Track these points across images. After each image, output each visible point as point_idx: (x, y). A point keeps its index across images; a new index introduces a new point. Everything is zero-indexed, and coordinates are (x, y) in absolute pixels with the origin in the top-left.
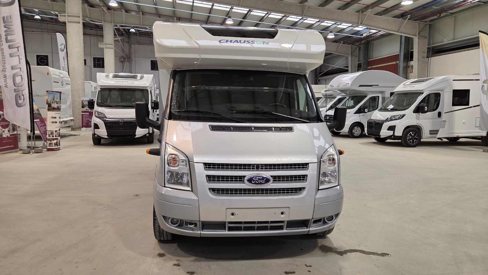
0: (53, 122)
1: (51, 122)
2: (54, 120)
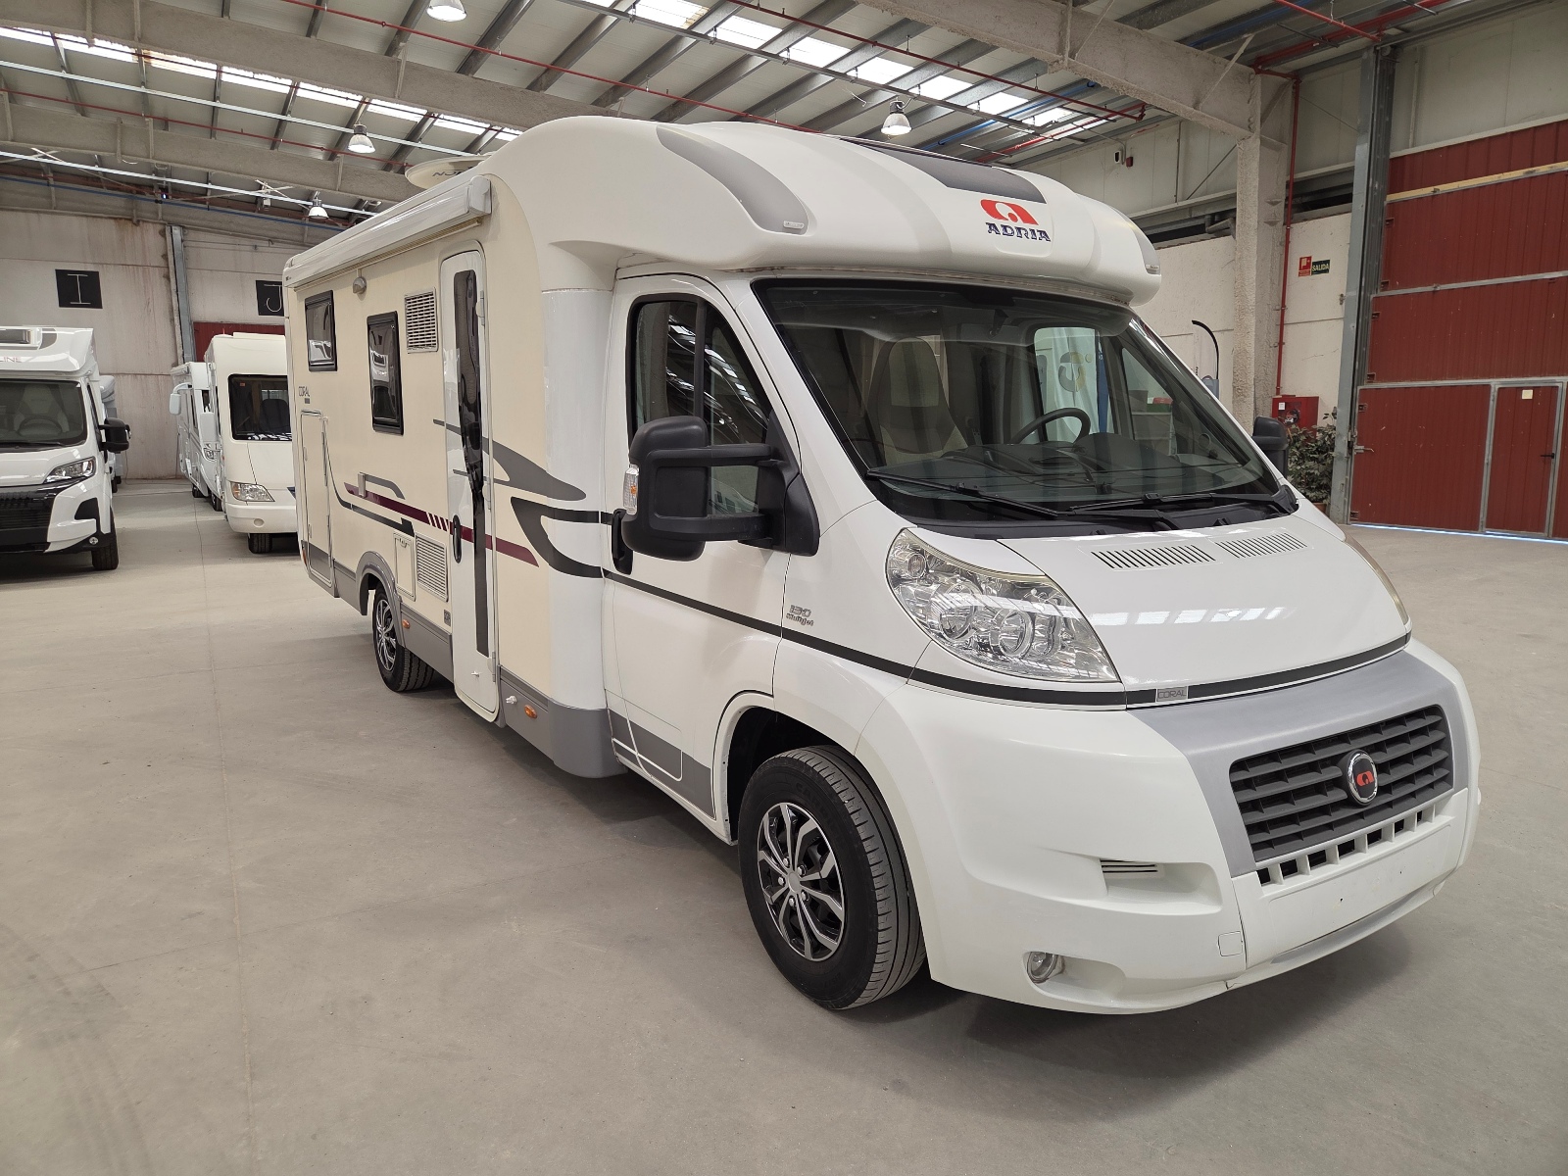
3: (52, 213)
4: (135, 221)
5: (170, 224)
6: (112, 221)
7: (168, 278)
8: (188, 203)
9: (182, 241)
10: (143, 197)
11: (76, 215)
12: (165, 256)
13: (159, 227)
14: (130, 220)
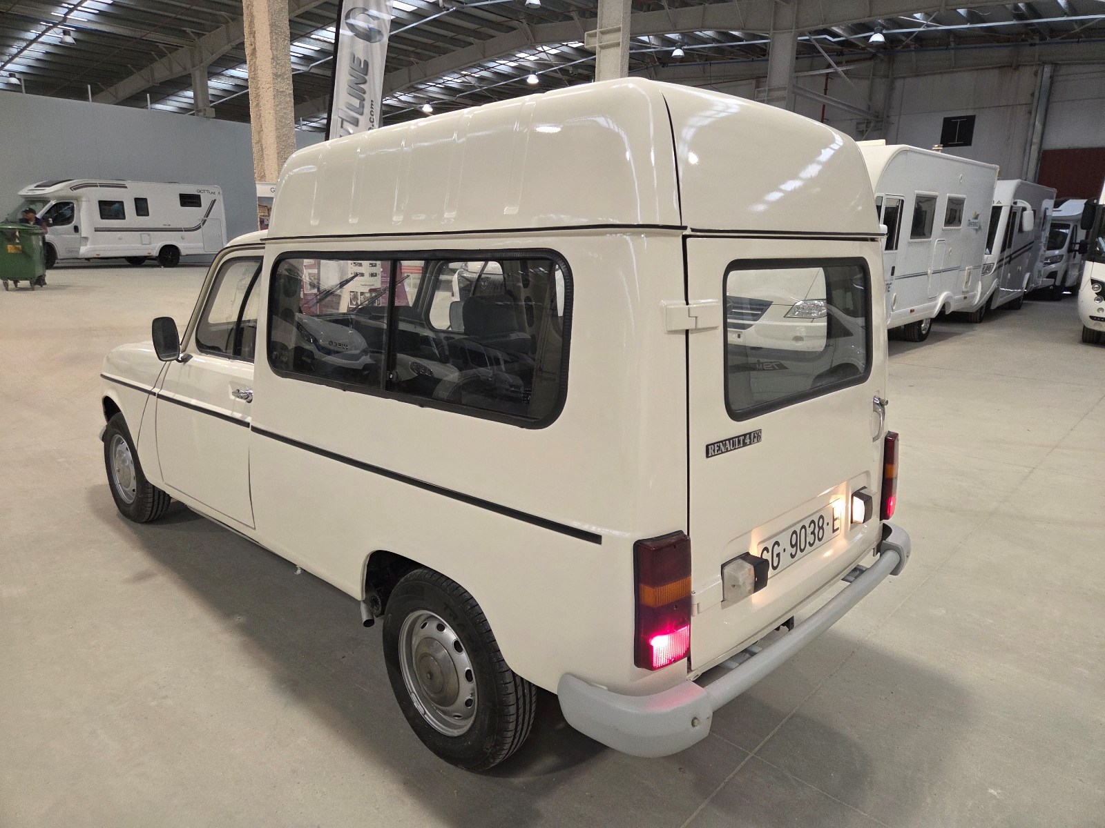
3: (952, 72)
4: (1014, 66)
5: (1044, 63)
6: (997, 71)
7: (1030, 113)
8: (1064, 41)
9: (1051, 77)
10: (1027, 43)
11: (969, 71)
12: (1033, 95)
13: (1034, 69)
14: (1011, 66)
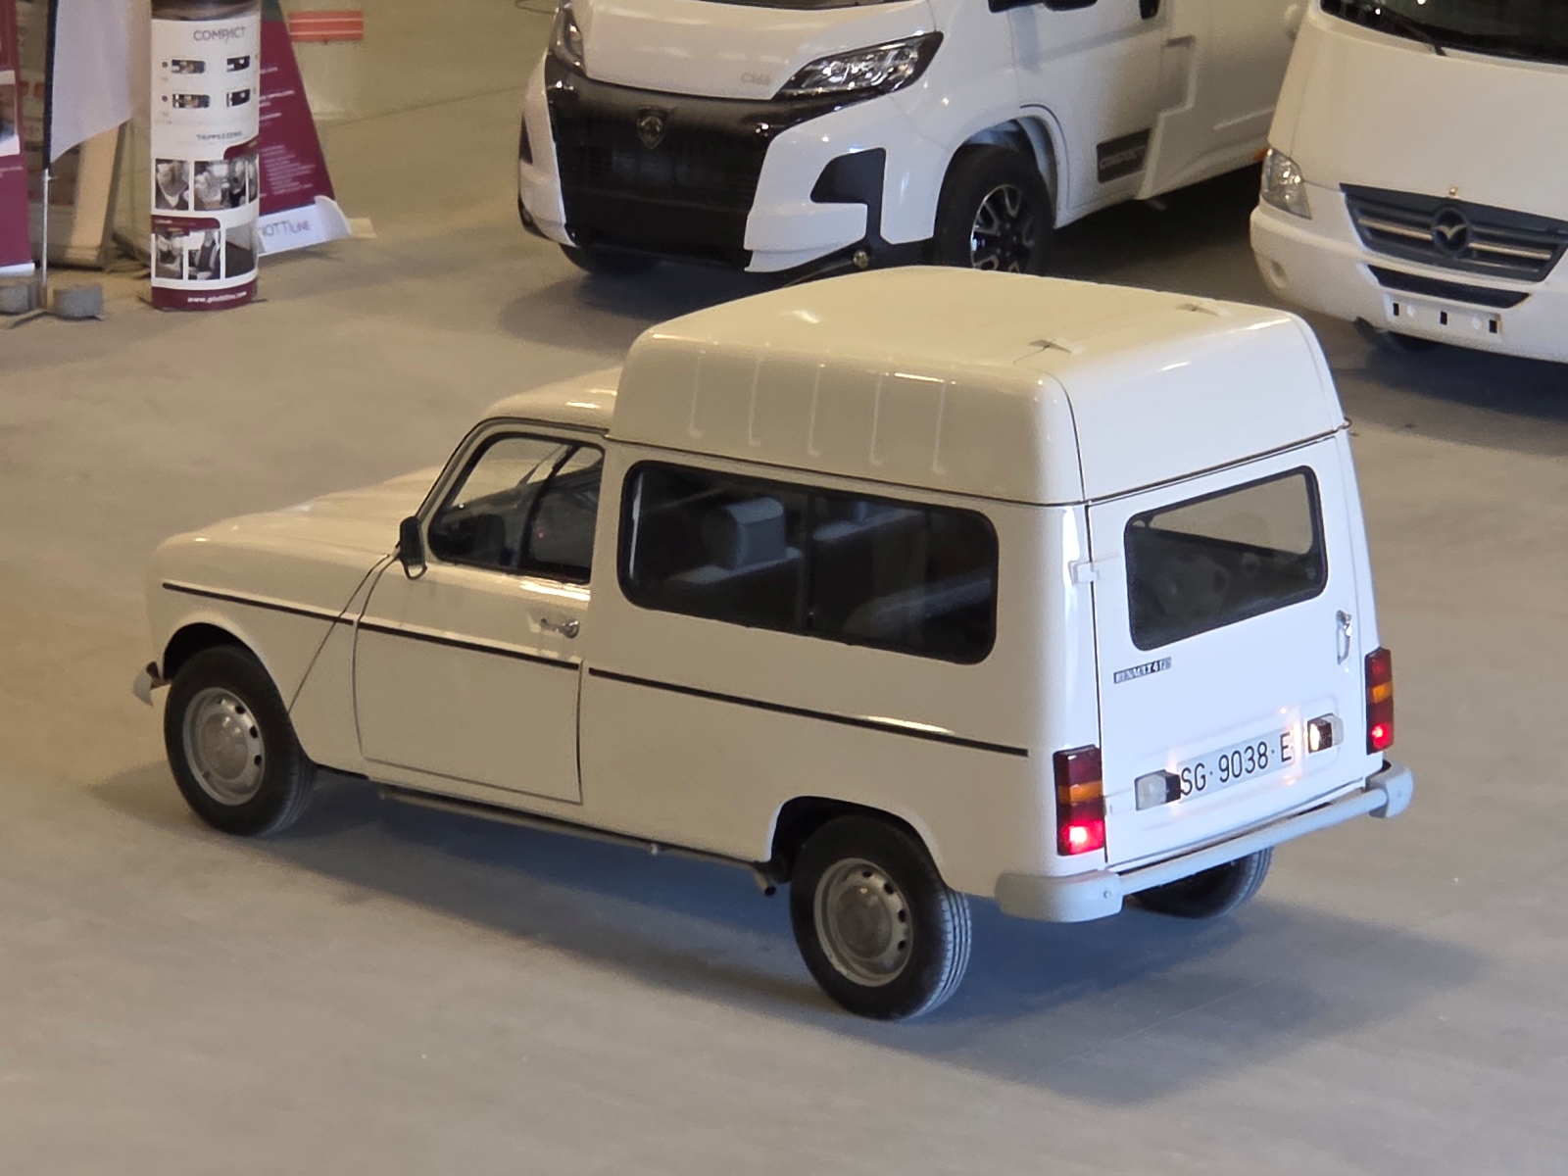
0: (182, 101)
1: (170, 98)
2: (191, 84)
